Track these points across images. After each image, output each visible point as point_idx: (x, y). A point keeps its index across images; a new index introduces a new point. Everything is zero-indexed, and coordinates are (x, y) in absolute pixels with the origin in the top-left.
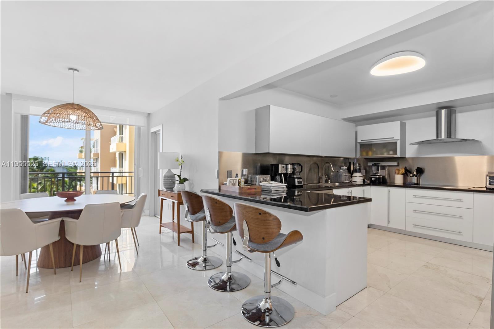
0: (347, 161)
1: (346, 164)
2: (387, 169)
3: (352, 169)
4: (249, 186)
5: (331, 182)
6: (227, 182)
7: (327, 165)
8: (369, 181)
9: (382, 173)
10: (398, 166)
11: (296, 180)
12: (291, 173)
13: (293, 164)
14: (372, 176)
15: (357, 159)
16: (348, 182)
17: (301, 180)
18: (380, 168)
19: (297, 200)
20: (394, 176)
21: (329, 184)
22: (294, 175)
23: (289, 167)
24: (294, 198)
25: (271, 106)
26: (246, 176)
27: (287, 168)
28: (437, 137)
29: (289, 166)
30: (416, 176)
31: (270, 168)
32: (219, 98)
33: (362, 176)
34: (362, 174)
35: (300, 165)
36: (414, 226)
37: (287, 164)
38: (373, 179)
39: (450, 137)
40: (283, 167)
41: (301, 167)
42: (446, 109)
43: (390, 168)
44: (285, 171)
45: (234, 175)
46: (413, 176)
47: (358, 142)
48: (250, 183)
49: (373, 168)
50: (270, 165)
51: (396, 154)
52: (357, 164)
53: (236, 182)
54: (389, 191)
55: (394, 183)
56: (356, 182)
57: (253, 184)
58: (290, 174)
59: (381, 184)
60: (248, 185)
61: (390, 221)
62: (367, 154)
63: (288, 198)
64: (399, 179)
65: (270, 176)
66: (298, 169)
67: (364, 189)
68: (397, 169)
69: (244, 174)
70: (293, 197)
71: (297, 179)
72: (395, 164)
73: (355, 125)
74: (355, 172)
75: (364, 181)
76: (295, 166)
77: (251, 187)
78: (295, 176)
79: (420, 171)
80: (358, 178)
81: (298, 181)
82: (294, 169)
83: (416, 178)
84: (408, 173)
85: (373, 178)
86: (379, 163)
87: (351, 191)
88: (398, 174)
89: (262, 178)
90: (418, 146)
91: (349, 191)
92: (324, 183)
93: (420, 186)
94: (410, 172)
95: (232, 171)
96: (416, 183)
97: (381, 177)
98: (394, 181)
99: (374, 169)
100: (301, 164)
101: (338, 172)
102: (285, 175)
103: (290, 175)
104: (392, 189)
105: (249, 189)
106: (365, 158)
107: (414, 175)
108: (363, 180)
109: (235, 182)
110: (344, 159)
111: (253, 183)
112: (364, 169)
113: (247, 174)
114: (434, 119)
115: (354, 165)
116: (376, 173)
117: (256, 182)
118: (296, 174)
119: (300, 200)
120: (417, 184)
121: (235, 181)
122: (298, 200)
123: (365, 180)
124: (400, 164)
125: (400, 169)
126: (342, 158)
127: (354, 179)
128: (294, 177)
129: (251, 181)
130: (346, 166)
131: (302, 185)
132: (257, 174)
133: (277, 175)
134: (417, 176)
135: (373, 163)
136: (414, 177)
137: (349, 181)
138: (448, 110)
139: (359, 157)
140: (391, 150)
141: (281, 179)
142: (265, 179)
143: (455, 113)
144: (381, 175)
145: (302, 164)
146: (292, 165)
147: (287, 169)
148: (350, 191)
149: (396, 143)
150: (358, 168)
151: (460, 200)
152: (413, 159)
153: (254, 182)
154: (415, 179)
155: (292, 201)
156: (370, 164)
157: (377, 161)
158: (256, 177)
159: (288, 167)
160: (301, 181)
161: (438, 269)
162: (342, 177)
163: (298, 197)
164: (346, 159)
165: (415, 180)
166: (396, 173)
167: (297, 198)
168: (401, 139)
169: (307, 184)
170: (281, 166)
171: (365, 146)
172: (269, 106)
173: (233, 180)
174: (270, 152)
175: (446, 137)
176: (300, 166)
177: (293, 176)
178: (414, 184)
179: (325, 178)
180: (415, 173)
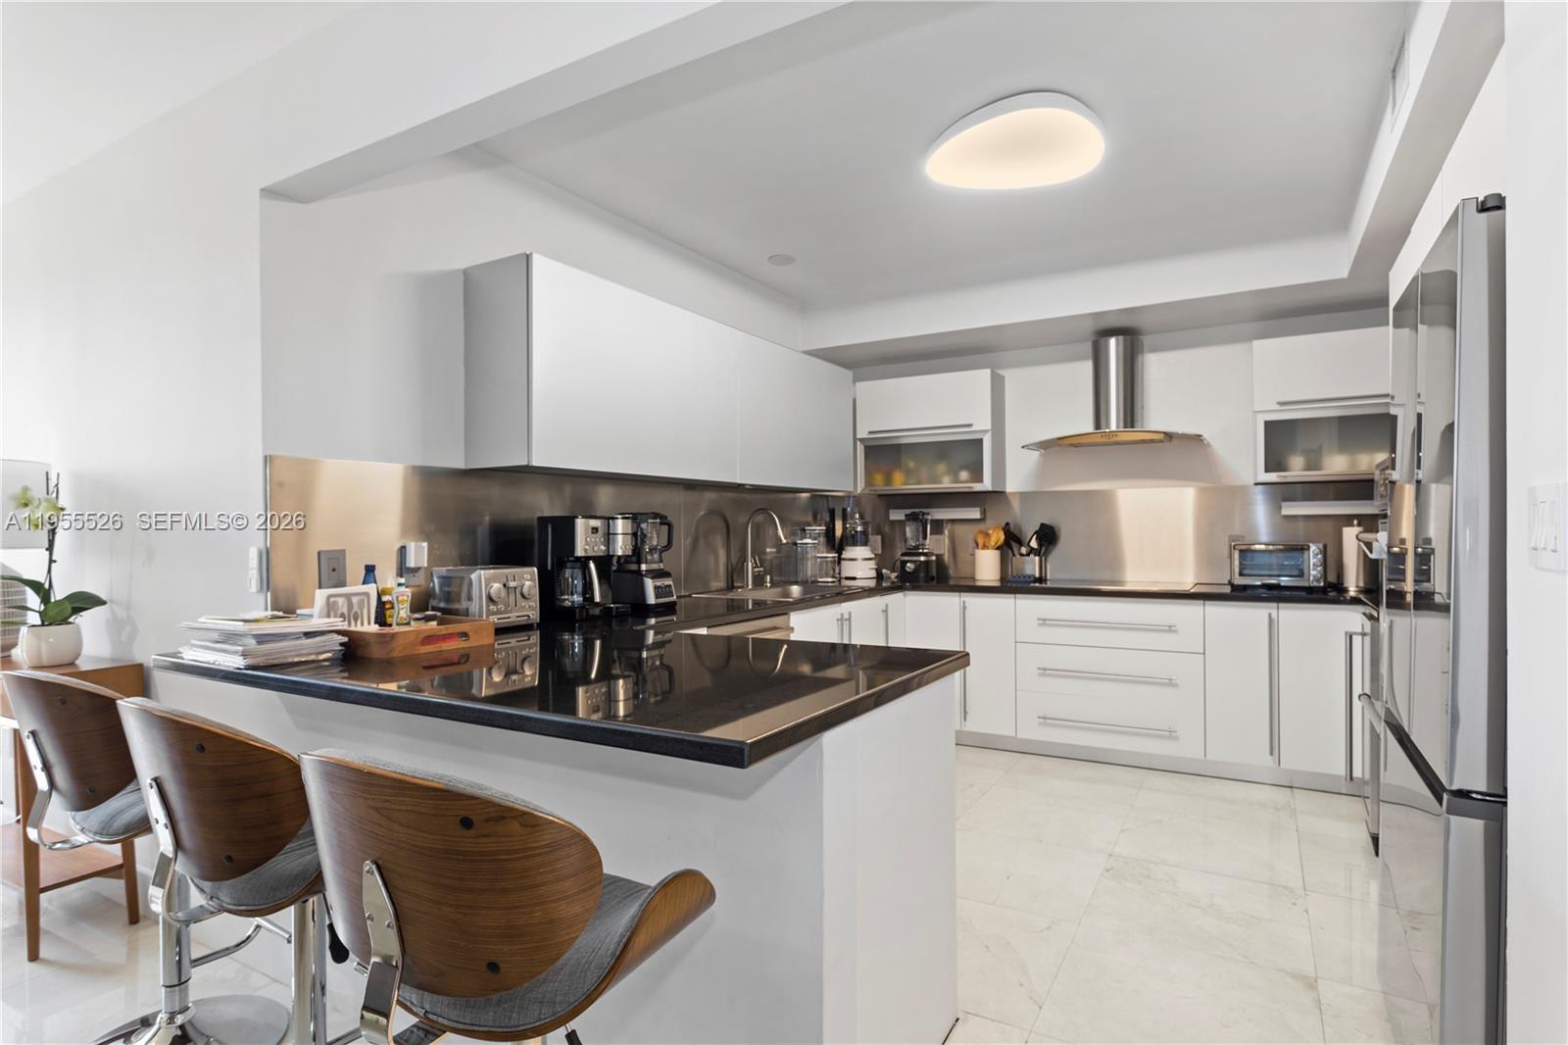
0: (824, 506)
1: (819, 517)
2: (946, 532)
3: (839, 532)
4: (434, 623)
5: (774, 584)
6: (312, 606)
7: (760, 518)
8: (896, 574)
9: (937, 545)
10: (982, 520)
11: (650, 584)
12: (628, 556)
13: (635, 518)
14: (906, 558)
15: (854, 497)
16: (830, 580)
17: (668, 582)
18: (929, 527)
19: (653, 663)
20: (973, 554)
21: (769, 594)
22: (639, 562)
23: (620, 531)
24: (640, 658)
25: (538, 261)
26: (422, 572)
27: (609, 534)
28: (1098, 426)
29: (620, 526)
30: (1037, 552)
31: (536, 537)
32: (263, 186)
33: (873, 556)
34: (872, 552)
35: (664, 521)
36: (1042, 720)
37: (609, 519)
38: (910, 566)
39: (1132, 427)
40: (595, 530)
41: (666, 527)
42: (1121, 338)
43: (960, 529)
44: (603, 548)
45: (355, 569)
46: (1028, 555)
47: (858, 437)
48: (442, 605)
49: (908, 529)
50: (535, 522)
51: (980, 480)
52: (857, 516)
53: (361, 607)
54: (965, 608)
55: (973, 579)
56: (854, 579)
57: (456, 613)
58: (626, 559)
59: (934, 583)
60: (428, 619)
61: (968, 710)
62: (888, 481)
63: (616, 658)
64: (987, 565)
65: (536, 569)
66: (655, 538)
67: (887, 605)
68: (981, 532)
69: (411, 563)
70: (635, 654)
71: (652, 578)
72: (975, 514)
73: (848, 374)
74: (850, 546)
75: (880, 577)
76: (644, 526)
77: (444, 629)
78: (644, 567)
79: (1048, 536)
80: (860, 563)
81: (656, 588)
82: (638, 537)
83: (1037, 558)
84: (1015, 546)
85: (908, 564)
86: (925, 510)
87: (850, 614)
88: (985, 547)
89: (495, 579)
90: (1041, 455)
91: (842, 615)
92: (750, 587)
93: (1049, 585)
94: (1020, 543)
95: (343, 552)
96: (1037, 575)
97: (934, 558)
98: (974, 574)
99: (909, 531)
100: (666, 518)
101: (796, 544)
102: (604, 562)
103: (622, 560)
104: (974, 601)
105: (430, 639)
106: (880, 496)
107: (1032, 551)
108: (876, 570)
109: (356, 609)
110: (813, 497)
111: (456, 606)
112: (878, 534)
113: (426, 565)
114: (1088, 366)
115: (844, 519)
116: (917, 547)
117: (470, 598)
118: (649, 557)
119: (664, 662)
120: (1041, 580)
121: (355, 600)
122: (658, 663)
123: (884, 571)
124: (988, 515)
125: (990, 532)
126: (804, 495)
127: (848, 569)
128: (639, 572)
129: (448, 597)
130: (818, 522)
131: (674, 604)
132: (473, 561)
133: (568, 564)
134: (1039, 555)
135: (909, 511)
136: (1032, 556)
137: (833, 577)
138: (1125, 341)
139: (863, 490)
140: (962, 468)
141: (584, 578)
142: (512, 584)
143: (1143, 353)
144: (931, 554)
145: (669, 518)
146: (630, 521)
147: (609, 536)
148: (846, 616)
149: (980, 441)
150: (859, 529)
151: (1170, 626)
152: (1024, 496)
153: (459, 601)
154: (1035, 564)
155: (635, 671)
156: (897, 515)
157: (919, 503)
158: (471, 580)
159: (615, 526)
160: (670, 586)
161: (1149, 877)
162: (809, 563)
163: (656, 652)
164: (818, 497)
165: (1032, 566)
166: (977, 544)
167: (652, 657)
168: (992, 430)
169: (690, 596)
170: (587, 526)
171: (882, 453)
172: (528, 258)
173: (348, 596)
174: (535, 463)
175: (1122, 424)
176: (661, 524)
177: (634, 567)
178: (1032, 579)
179: (753, 568)
180: (1034, 544)
